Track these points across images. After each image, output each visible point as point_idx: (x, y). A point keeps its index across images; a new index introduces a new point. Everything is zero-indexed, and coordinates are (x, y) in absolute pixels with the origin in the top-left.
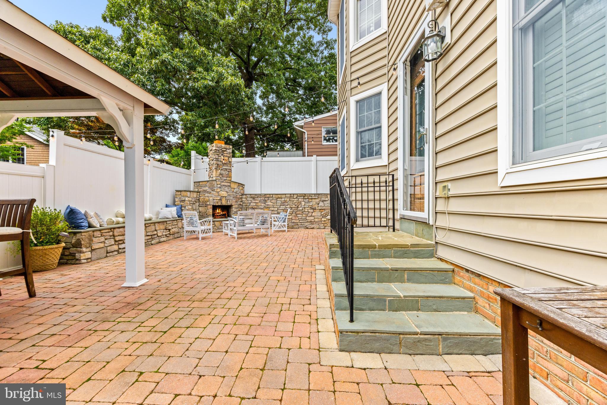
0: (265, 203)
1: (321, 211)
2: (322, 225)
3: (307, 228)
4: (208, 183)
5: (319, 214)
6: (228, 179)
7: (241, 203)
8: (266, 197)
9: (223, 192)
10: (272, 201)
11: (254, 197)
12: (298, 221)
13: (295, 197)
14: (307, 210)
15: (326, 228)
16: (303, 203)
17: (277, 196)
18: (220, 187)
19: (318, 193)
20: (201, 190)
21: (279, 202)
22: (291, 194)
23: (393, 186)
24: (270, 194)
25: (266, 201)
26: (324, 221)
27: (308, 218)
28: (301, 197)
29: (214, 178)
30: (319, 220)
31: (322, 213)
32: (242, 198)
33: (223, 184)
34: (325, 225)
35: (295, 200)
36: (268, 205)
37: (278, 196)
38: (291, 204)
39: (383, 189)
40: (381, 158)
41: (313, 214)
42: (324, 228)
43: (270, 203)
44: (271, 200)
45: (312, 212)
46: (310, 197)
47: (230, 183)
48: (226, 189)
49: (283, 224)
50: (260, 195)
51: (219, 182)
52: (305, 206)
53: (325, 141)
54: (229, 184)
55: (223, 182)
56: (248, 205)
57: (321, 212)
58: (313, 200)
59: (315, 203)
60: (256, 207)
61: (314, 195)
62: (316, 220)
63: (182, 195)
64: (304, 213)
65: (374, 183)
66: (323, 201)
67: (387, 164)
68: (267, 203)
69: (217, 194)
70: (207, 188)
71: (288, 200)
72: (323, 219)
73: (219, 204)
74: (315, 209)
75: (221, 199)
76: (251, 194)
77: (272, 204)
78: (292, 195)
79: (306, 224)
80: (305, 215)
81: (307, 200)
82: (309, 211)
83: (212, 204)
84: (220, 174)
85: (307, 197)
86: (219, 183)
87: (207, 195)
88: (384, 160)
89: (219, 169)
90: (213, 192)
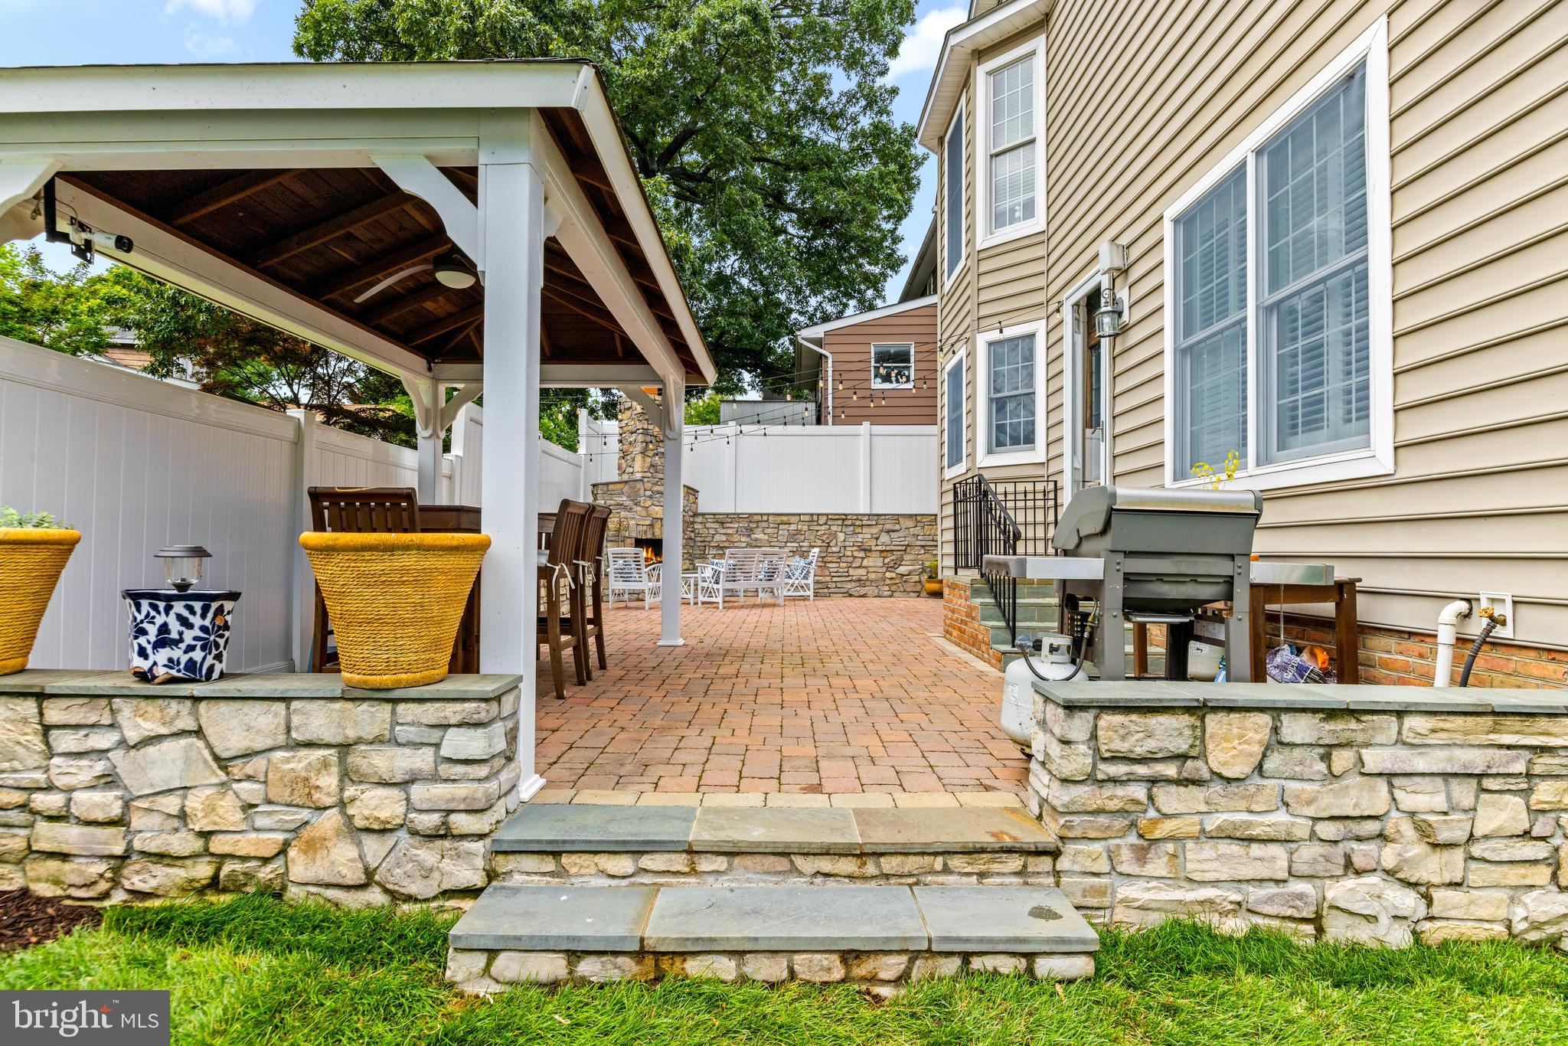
0: (749, 536)
1: (885, 554)
2: (887, 588)
3: (851, 595)
4: (627, 487)
5: (879, 562)
7: (693, 535)
8: (752, 522)
9: (656, 508)
10: (769, 531)
11: (722, 520)
12: (828, 579)
13: (821, 522)
14: (850, 554)
15: (895, 594)
16: (841, 536)
17: (779, 519)
18: (650, 497)
19: (875, 512)
20: (612, 502)
21: (783, 533)
22: (812, 515)
23: (1056, 499)
24: (762, 515)
25: (751, 530)
26: (891, 579)
27: (851, 571)
28: (836, 522)
29: (638, 476)
30: (880, 575)
31: (887, 561)
32: (693, 523)
34: (893, 588)
35: (823, 528)
36: (757, 540)
37: (782, 519)
38: (812, 538)
39: (1040, 503)
40: (1033, 449)
41: (865, 563)
42: (891, 596)
43: (761, 536)
44: (764, 528)
45: (863, 558)
46: (858, 523)
49: (804, 582)
50: (736, 517)
51: (650, 485)
52: (847, 544)
53: (879, 380)
55: (656, 484)
56: (708, 539)
57: (885, 558)
58: (865, 530)
59: (869, 536)
60: (726, 544)
61: (866, 518)
62: (872, 576)
64: (844, 559)
65: (1025, 492)
66: (888, 532)
67: (1044, 460)
68: (753, 536)
69: (644, 513)
70: (625, 498)
71: (805, 528)
72: (888, 575)
73: (649, 536)
74: (870, 551)
75: (652, 525)
76: (714, 515)
77: (766, 537)
78: (815, 518)
79: (849, 585)
80: (845, 565)
81: (852, 528)
82: (856, 554)
83: (634, 535)
84: (652, 465)
85: (850, 522)
86: (648, 486)
87: (623, 514)
88: (1039, 454)
89: (650, 453)
90: (635, 508)
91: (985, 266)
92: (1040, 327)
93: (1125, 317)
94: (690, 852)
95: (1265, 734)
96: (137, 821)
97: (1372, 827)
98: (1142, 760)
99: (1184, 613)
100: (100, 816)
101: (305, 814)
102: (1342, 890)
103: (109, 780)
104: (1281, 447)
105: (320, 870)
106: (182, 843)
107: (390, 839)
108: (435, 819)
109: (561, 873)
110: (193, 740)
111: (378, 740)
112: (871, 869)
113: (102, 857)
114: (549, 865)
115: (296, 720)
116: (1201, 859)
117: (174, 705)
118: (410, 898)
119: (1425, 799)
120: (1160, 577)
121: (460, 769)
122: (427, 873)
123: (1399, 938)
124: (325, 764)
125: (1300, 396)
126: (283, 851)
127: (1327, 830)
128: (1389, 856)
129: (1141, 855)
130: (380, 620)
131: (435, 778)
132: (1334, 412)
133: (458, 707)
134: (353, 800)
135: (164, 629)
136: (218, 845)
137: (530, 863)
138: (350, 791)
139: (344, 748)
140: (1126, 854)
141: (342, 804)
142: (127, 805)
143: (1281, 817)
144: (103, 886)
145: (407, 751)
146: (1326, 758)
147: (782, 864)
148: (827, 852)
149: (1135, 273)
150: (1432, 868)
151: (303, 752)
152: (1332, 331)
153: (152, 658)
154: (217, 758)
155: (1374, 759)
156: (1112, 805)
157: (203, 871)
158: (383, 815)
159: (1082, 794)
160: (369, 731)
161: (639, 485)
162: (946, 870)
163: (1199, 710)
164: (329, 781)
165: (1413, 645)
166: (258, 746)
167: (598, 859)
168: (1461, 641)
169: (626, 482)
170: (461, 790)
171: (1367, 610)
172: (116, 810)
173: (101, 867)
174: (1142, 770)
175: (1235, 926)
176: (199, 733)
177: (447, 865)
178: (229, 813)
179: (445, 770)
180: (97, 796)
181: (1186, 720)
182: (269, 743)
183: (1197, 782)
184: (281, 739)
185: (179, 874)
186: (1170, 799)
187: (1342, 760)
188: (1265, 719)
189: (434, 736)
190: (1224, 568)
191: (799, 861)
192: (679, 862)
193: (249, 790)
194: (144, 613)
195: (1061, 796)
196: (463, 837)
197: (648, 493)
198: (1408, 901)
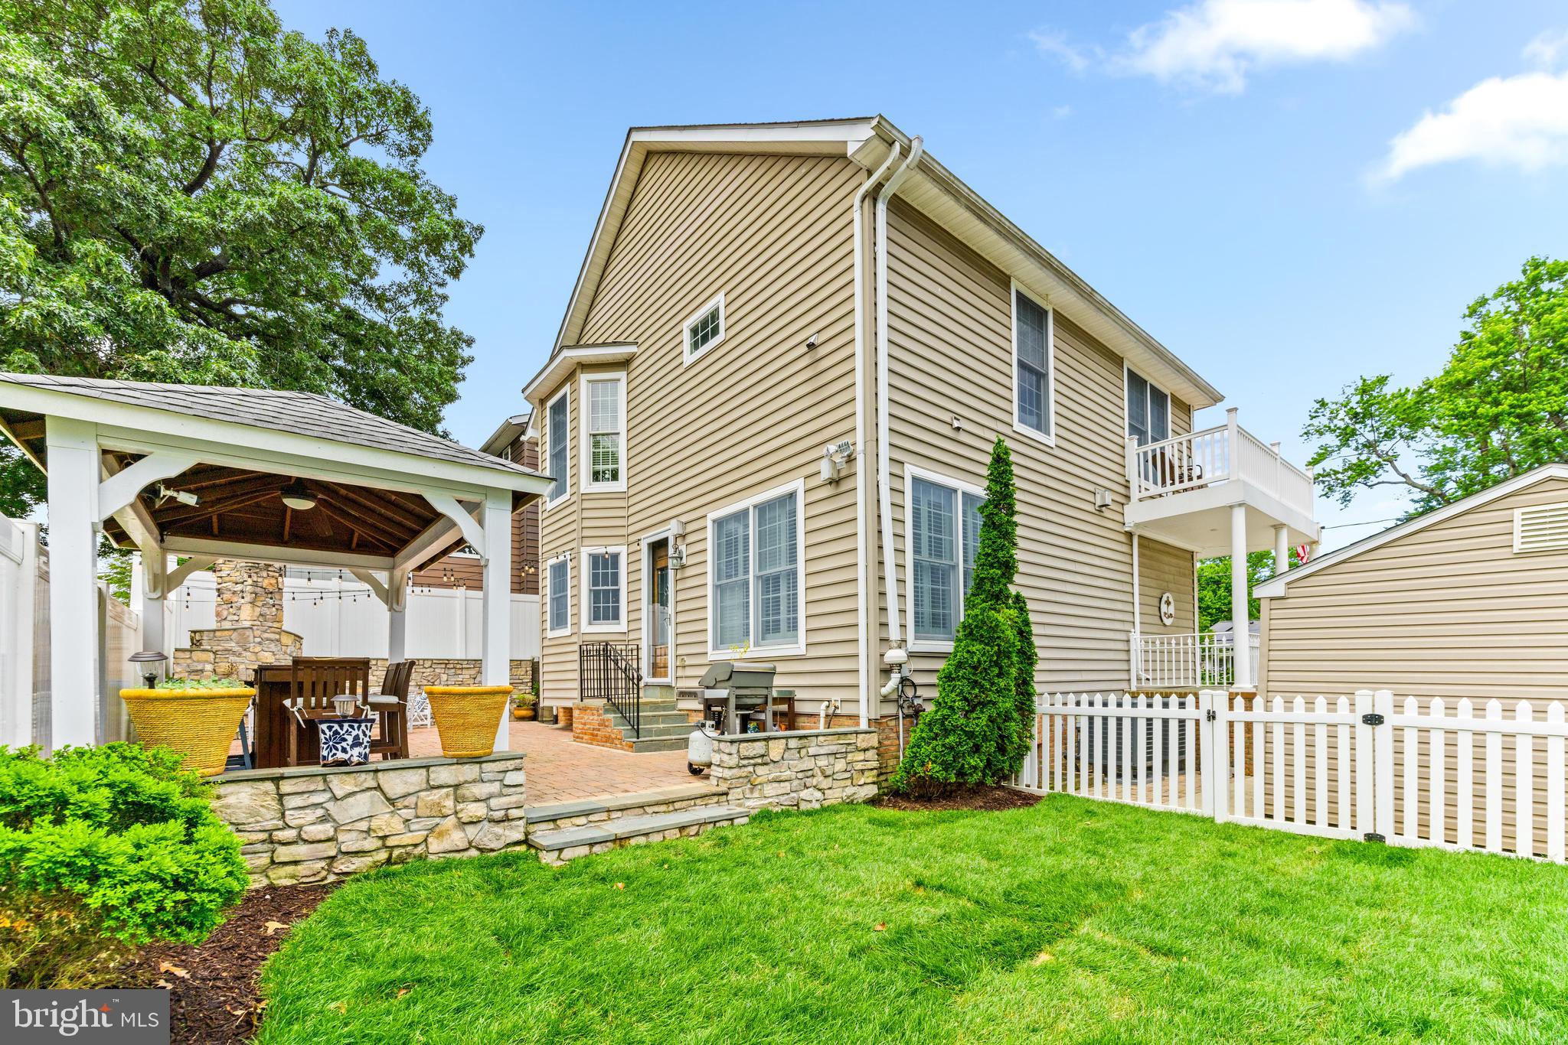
4: (235, 634)
6: (276, 625)
9: (266, 654)
13: (426, 666)
16: (444, 677)
18: (260, 643)
20: (220, 647)
23: (638, 655)
28: (439, 666)
29: (247, 624)
33: (266, 635)
35: (428, 670)
40: (619, 623)
46: (458, 666)
47: (279, 634)
48: (272, 645)
51: (259, 632)
54: (277, 637)
55: (265, 632)
58: (464, 672)
59: (468, 677)
61: (464, 662)
63: (195, 658)
67: (628, 631)
69: (253, 658)
70: (233, 644)
78: (421, 662)
81: (453, 670)
83: (244, 678)
84: (261, 615)
85: (451, 666)
86: (257, 633)
87: (232, 658)
88: (622, 626)
89: (260, 604)
90: (245, 654)
91: (586, 505)
92: (623, 550)
93: (684, 561)
94: (609, 811)
95: (784, 746)
96: (341, 837)
97: (810, 773)
98: (752, 758)
99: (747, 709)
100: (323, 837)
101: (437, 820)
102: (805, 794)
103: (325, 819)
104: (763, 639)
105: (446, 845)
106: (371, 844)
107: (479, 826)
108: (503, 813)
109: (558, 827)
110: (373, 792)
111: (474, 781)
112: (671, 808)
113: (321, 859)
114: (551, 825)
115: (432, 776)
116: (770, 790)
117: (363, 776)
118: (492, 850)
119: (822, 762)
120: (746, 696)
121: (513, 789)
122: (498, 837)
123: (817, 806)
124: (448, 795)
125: (771, 618)
126: (426, 840)
127: (800, 775)
128: (814, 781)
129: (752, 790)
130: (483, 725)
131: (501, 795)
132: (783, 626)
133: (512, 762)
134: (462, 810)
135: (357, 737)
136: (390, 842)
137: (543, 826)
138: (460, 807)
139: (457, 787)
140: (747, 791)
141: (456, 813)
142: (336, 830)
143: (788, 772)
144: (324, 873)
145: (487, 784)
146: (799, 752)
147: (641, 811)
148: (657, 804)
149: (690, 539)
150: (825, 783)
151: (435, 791)
152: (783, 593)
153: (350, 753)
154: (388, 799)
155: (812, 751)
156: (744, 775)
157: (383, 856)
158: (479, 814)
159: (736, 772)
160: (469, 778)
161: (249, 633)
162: (695, 805)
163: (767, 739)
164: (449, 803)
165: (812, 719)
166: (411, 791)
167: (572, 820)
168: (827, 716)
169: (235, 630)
170: (514, 799)
171: (799, 708)
172: (331, 833)
173: (323, 864)
174: (752, 761)
175: (778, 809)
176: (379, 788)
177: (507, 833)
178: (397, 825)
179: (506, 791)
180: (320, 827)
181: (764, 743)
182: (418, 789)
183: (766, 764)
184: (424, 786)
185: (368, 860)
186: (760, 770)
187: (803, 752)
188: (784, 741)
189: (501, 776)
190: (764, 692)
191: (647, 808)
192: (604, 816)
193: (406, 813)
194: (345, 729)
195: (727, 773)
196: (513, 820)
197: (258, 640)
198: (819, 795)
